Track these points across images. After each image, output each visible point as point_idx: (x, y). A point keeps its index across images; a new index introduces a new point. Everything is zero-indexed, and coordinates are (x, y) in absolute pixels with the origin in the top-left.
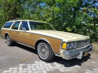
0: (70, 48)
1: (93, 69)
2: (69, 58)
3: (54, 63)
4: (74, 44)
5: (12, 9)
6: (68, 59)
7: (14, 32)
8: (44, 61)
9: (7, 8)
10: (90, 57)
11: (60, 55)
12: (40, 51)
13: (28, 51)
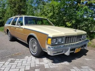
0: (56, 43)
1: (82, 67)
2: (54, 54)
3: (43, 58)
4: (62, 39)
5: (17, 6)
6: (52, 55)
7: (13, 27)
8: (34, 56)
9: (12, 5)
10: (86, 54)
11: (46, 50)
12: (31, 46)
13: (25, 47)
